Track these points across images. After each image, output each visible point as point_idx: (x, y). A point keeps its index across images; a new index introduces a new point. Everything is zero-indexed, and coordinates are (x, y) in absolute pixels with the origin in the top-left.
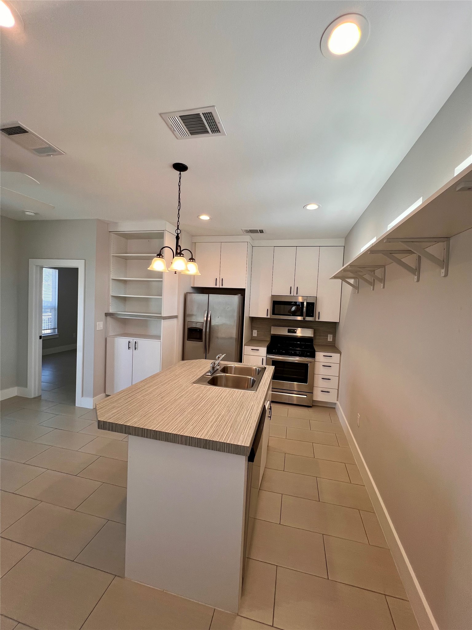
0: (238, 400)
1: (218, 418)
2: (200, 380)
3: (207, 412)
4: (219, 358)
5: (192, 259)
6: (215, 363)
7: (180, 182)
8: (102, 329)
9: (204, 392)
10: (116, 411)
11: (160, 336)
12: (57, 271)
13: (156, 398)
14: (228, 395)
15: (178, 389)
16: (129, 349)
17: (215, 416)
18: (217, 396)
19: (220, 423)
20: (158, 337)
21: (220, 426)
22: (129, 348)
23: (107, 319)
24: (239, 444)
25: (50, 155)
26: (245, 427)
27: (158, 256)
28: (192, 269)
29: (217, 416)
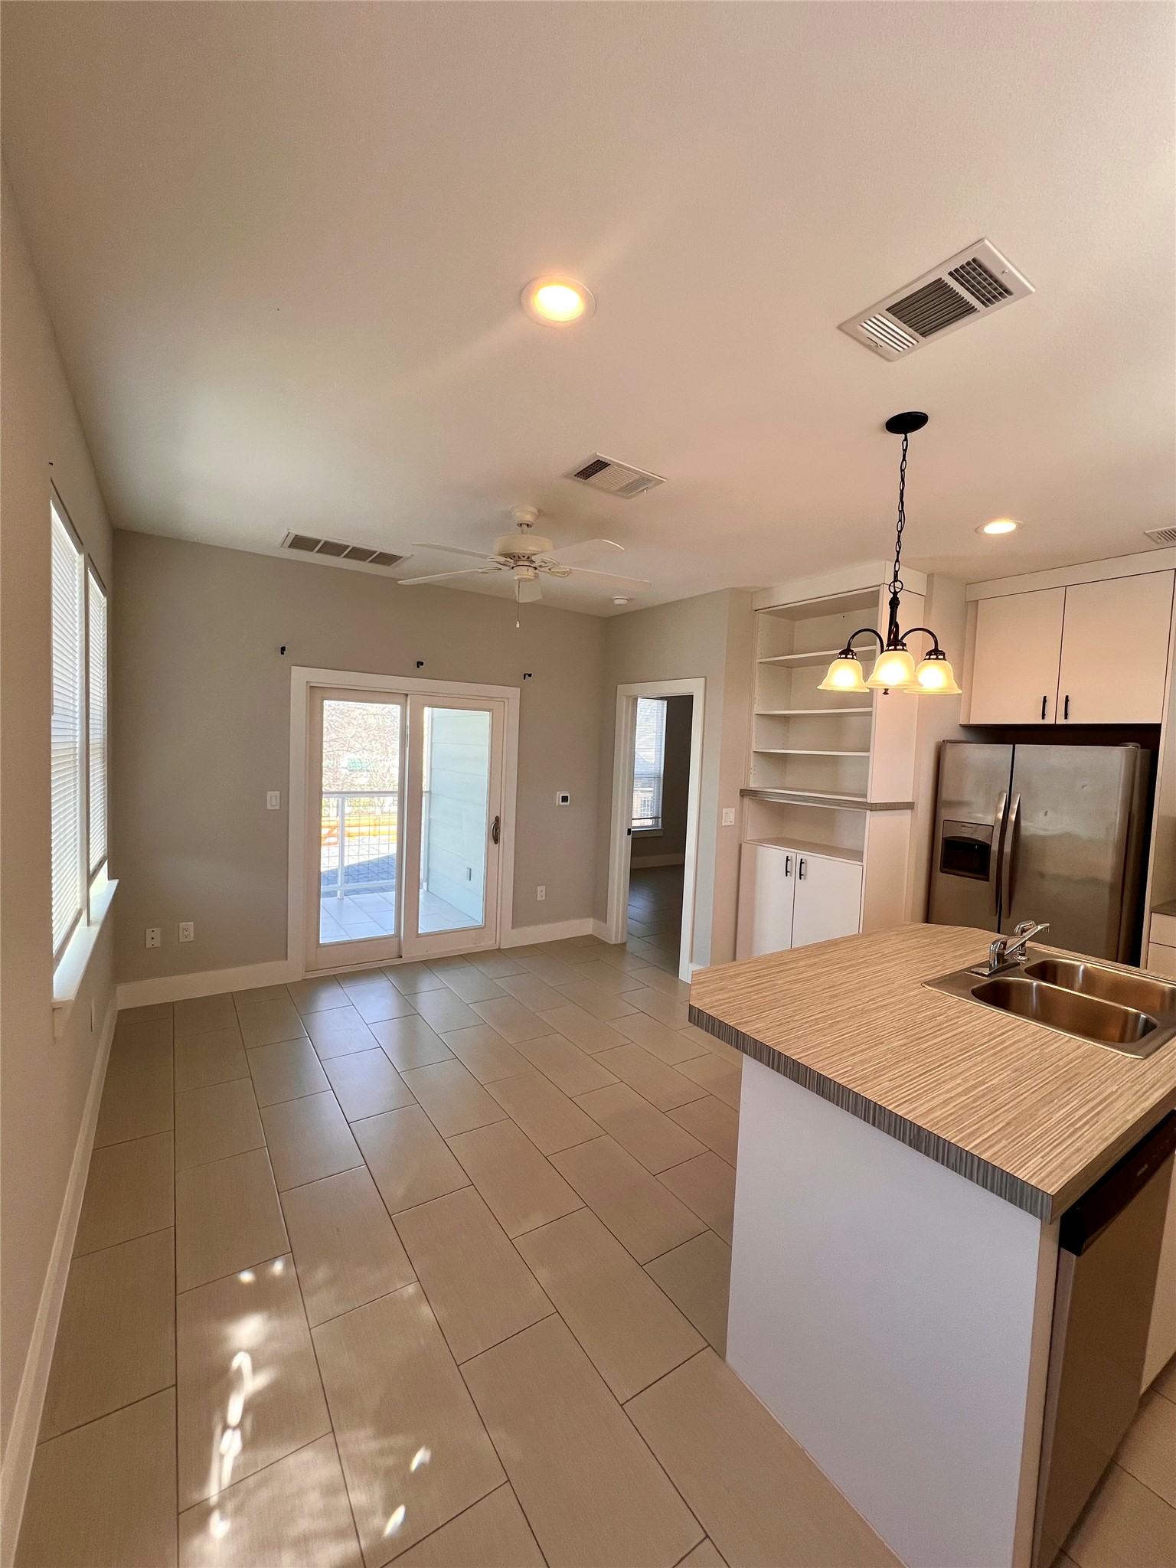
0: (1061, 1063)
1: (973, 1087)
2: (951, 982)
3: (945, 1063)
4: (1023, 931)
5: (936, 653)
6: (1005, 944)
7: (904, 459)
8: (733, 824)
9: (950, 1013)
10: (727, 996)
11: (863, 852)
12: (666, 702)
13: (818, 993)
14: (1029, 1040)
15: (880, 987)
16: (786, 875)
17: (965, 1080)
18: (990, 1034)
19: (974, 1101)
20: (856, 855)
21: (972, 1108)
22: (787, 872)
23: (745, 802)
24: (1020, 1175)
25: (643, 490)
26: (1057, 1142)
27: (842, 656)
28: (936, 678)
29: (972, 1083)
